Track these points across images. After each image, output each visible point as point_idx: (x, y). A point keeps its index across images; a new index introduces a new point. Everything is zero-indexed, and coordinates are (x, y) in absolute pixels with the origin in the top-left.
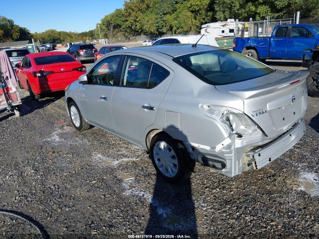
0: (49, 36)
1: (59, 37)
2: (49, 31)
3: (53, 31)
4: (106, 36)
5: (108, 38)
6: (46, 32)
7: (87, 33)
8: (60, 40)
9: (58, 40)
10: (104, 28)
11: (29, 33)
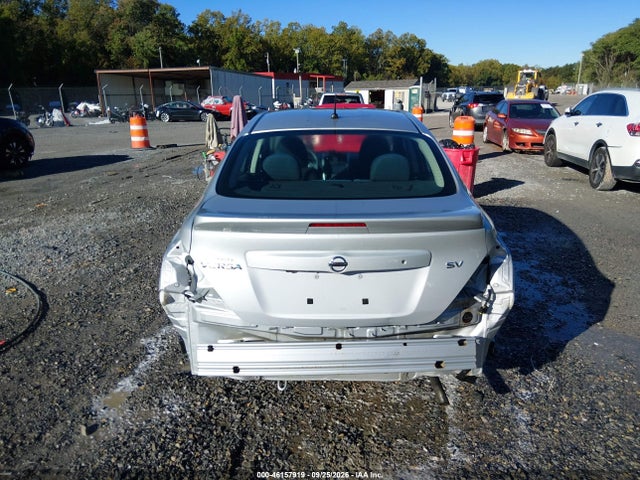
0: (483, 72)
1: (500, 73)
2: (484, 63)
3: (492, 63)
4: (594, 78)
5: (597, 82)
6: (478, 65)
7: (561, 68)
8: (501, 81)
9: (496, 80)
10: (594, 59)
11: (446, 65)
